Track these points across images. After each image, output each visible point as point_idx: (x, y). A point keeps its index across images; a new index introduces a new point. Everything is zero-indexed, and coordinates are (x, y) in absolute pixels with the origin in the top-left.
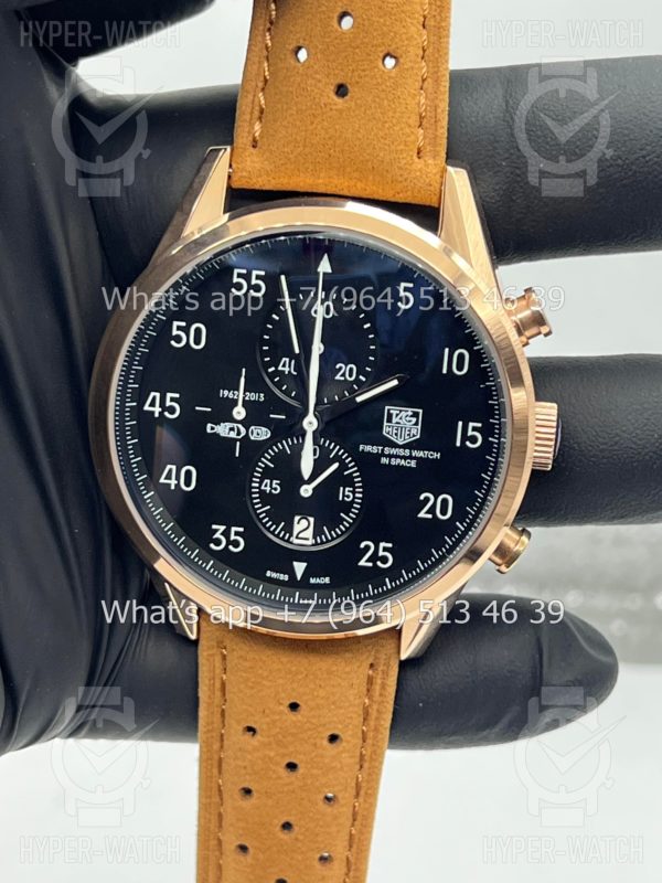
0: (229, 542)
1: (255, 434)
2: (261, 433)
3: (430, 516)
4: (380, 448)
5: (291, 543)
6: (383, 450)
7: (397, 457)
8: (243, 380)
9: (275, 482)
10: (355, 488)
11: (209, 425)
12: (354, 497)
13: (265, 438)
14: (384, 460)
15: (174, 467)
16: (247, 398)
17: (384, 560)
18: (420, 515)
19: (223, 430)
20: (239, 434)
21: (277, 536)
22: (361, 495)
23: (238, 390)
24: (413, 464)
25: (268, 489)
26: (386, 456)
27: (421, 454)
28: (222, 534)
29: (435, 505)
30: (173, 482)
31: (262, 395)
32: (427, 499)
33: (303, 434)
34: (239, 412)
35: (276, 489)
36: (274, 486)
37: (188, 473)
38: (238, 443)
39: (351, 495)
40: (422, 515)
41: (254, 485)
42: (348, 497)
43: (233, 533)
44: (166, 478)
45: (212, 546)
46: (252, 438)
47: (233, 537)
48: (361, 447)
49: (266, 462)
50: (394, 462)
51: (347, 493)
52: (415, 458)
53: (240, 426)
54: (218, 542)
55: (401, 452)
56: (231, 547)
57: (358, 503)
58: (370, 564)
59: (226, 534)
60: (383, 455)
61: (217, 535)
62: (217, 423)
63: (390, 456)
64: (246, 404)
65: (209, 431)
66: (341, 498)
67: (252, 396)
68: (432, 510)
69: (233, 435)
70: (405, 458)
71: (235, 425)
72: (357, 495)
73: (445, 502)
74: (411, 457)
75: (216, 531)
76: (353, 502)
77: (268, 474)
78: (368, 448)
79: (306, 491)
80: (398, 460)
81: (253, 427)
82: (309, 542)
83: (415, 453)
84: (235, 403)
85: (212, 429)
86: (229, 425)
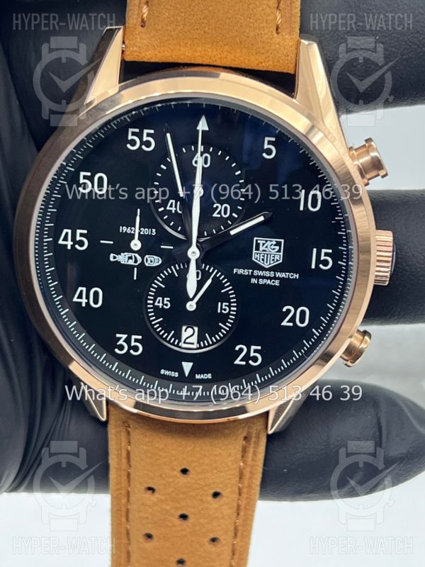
0: (130, 347)
1: (149, 262)
2: (153, 261)
3: (291, 324)
4: (250, 271)
5: (180, 347)
6: (252, 273)
7: (264, 277)
8: (138, 219)
9: (166, 299)
10: (230, 303)
11: (112, 255)
12: (230, 310)
13: (157, 264)
14: (254, 281)
15: (84, 289)
16: (142, 233)
17: (255, 359)
18: (283, 324)
19: (123, 258)
20: (136, 261)
21: (169, 342)
22: (235, 309)
23: (135, 227)
24: (277, 283)
25: (161, 305)
26: (255, 277)
27: (283, 275)
28: (124, 341)
29: (295, 316)
30: (84, 301)
31: (154, 230)
32: (289, 311)
33: (188, 261)
34: (136, 244)
35: (166, 305)
36: (165, 302)
37: (96, 294)
38: (136, 269)
39: (227, 308)
40: (284, 323)
41: (149, 302)
42: (225, 310)
43: (133, 340)
44: (78, 298)
45: (117, 350)
46: (147, 265)
47: (133, 344)
48: (235, 271)
49: (158, 283)
50: (262, 282)
51: (224, 307)
52: (278, 278)
53: (137, 255)
54: (121, 348)
55: (267, 274)
56: (132, 351)
57: (232, 315)
58: (244, 363)
59: (128, 341)
60: (252, 276)
61: (121, 342)
62: (119, 253)
63: (258, 277)
64: (141, 238)
65: (112, 259)
66: (219, 311)
67: (146, 231)
68: (293, 320)
69: (131, 262)
70: (270, 278)
71: (133, 254)
72: (232, 309)
73: (303, 313)
74: (275, 278)
75: (120, 338)
76: (229, 314)
77: (160, 293)
78: (241, 271)
79: (191, 306)
80: (265, 281)
81: (147, 256)
82: (194, 346)
83: (278, 274)
84: (132, 237)
85: (115, 258)
86: (128, 254)
